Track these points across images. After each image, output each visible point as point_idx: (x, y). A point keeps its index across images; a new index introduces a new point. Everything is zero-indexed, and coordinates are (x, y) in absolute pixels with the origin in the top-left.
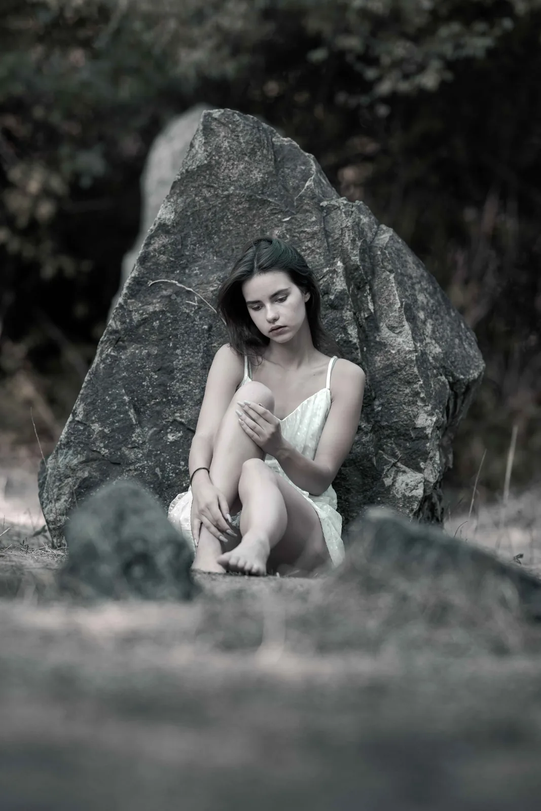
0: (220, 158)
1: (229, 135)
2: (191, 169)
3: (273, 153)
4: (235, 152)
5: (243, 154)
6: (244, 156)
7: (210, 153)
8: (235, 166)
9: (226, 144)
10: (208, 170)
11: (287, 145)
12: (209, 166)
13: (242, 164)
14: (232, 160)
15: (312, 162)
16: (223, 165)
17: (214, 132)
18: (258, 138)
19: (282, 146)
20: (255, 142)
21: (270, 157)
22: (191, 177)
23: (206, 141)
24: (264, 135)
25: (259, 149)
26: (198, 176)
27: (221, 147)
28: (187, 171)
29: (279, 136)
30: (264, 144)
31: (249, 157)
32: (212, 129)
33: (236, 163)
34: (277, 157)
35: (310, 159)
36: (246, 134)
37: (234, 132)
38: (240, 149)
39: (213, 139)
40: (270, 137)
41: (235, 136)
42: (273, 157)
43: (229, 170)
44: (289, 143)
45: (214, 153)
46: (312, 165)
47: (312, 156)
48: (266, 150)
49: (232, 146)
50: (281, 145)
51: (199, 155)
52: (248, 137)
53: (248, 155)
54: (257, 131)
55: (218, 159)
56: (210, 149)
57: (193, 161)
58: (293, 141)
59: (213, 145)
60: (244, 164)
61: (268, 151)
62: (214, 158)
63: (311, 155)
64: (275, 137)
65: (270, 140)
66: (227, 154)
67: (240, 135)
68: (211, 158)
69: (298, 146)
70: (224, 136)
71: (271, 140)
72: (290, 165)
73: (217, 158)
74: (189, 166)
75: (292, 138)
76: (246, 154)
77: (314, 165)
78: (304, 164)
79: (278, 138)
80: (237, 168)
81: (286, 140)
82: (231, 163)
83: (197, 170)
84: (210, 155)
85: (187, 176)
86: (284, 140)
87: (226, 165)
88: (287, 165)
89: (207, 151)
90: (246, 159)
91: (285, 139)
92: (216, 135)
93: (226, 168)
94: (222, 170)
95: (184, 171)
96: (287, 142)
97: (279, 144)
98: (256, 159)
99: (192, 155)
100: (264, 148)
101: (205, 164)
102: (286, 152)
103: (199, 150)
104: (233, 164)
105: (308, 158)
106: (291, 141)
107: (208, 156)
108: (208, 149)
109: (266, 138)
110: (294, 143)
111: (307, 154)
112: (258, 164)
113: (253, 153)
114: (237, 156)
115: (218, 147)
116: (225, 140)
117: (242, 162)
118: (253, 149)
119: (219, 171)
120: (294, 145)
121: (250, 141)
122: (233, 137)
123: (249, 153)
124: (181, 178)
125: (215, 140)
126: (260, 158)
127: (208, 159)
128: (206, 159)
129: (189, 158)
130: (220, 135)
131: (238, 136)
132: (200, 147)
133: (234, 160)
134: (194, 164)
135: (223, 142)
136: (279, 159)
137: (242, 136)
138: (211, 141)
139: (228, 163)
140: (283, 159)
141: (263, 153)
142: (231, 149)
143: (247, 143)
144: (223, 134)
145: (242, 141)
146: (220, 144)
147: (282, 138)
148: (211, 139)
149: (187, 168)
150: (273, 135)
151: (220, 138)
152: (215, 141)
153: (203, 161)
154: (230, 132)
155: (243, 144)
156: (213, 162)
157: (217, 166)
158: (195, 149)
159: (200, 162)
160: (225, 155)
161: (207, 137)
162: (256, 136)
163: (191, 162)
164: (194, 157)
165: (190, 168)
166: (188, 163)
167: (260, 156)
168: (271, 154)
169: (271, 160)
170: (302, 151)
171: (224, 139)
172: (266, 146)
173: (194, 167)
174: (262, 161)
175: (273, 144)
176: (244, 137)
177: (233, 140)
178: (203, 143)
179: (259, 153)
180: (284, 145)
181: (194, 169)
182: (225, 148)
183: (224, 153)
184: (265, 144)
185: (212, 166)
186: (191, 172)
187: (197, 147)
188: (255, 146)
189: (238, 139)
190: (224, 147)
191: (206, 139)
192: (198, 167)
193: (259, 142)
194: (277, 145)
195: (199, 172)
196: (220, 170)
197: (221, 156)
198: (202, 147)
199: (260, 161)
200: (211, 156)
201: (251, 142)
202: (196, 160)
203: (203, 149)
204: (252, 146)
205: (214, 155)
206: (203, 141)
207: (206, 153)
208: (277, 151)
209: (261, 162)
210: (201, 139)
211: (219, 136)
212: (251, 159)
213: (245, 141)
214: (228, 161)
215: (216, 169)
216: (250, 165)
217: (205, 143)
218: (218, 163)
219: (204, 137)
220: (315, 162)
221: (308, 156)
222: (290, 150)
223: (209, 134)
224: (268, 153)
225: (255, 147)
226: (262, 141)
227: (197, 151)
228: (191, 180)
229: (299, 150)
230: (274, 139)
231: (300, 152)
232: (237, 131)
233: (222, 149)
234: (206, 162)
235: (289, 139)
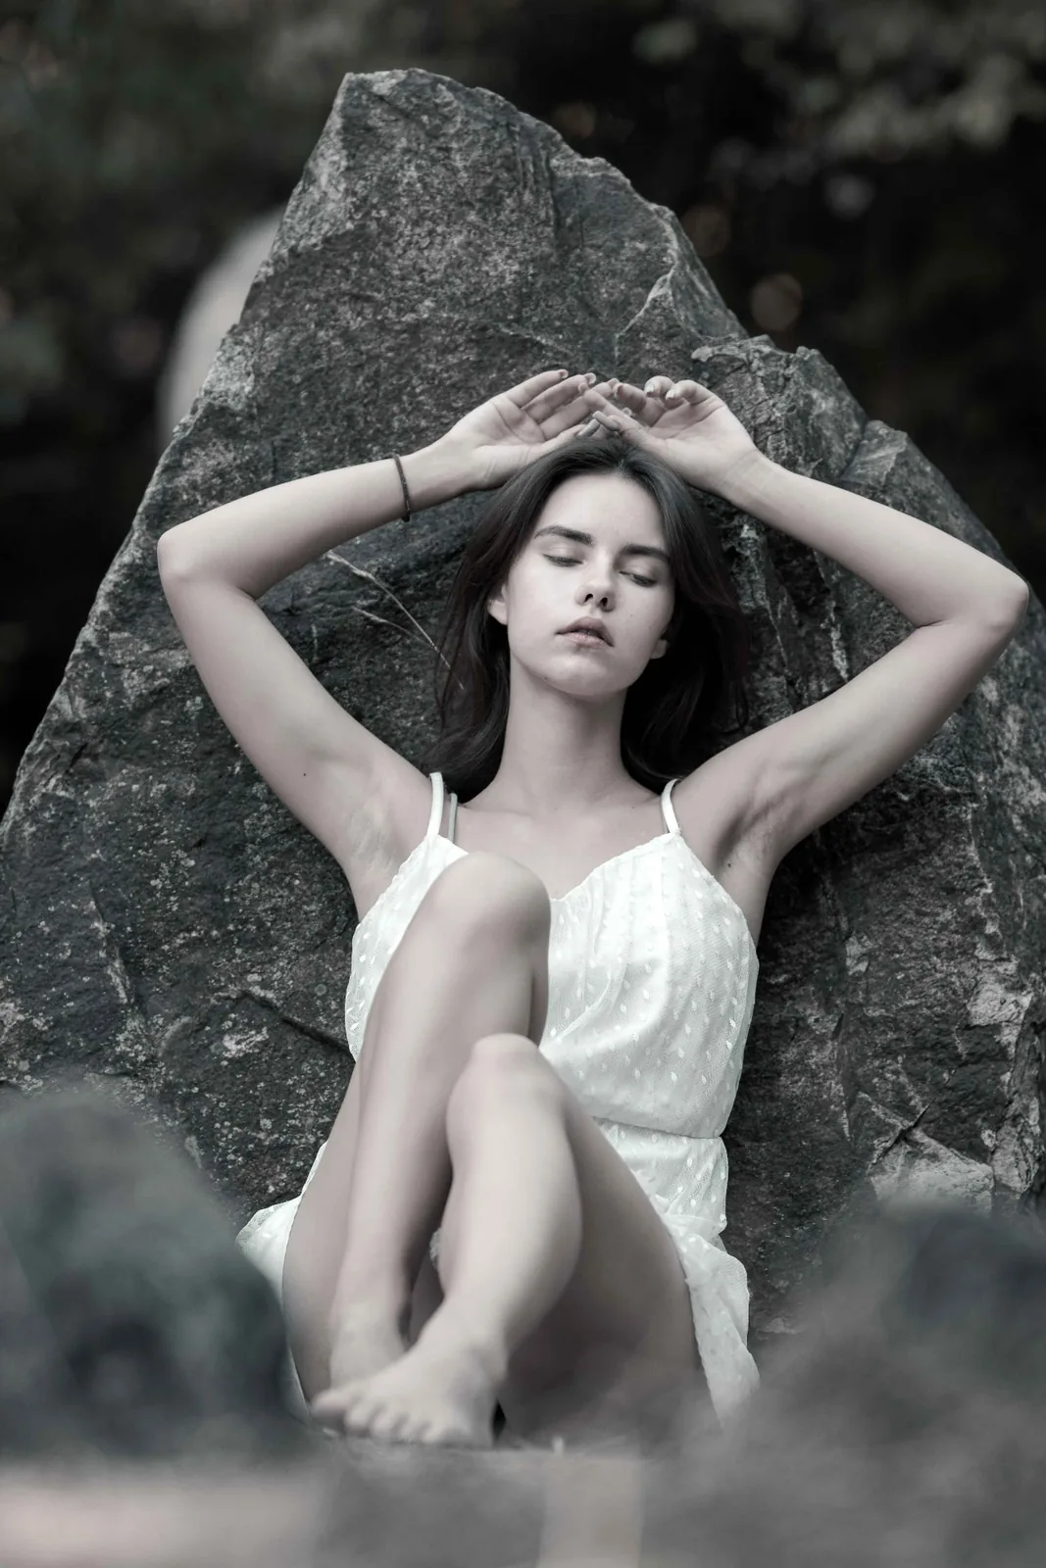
0: (392, 214)
1: (422, 147)
2: (304, 247)
3: (551, 202)
4: (439, 199)
5: (461, 204)
6: (465, 208)
7: (365, 199)
8: (438, 240)
9: (412, 173)
10: (355, 248)
11: (595, 177)
12: (359, 239)
13: (460, 232)
14: (430, 219)
15: (669, 229)
16: (401, 235)
17: (378, 137)
18: (507, 157)
19: (578, 183)
20: (498, 168)
21: (543, 215)
22: (305, 271)
23: (352, 163)
24: (525, 149)
25: (511, 191)
26: (327, 266)
27: (396, 183)
28: (293, 251)
29: (571, 152)
30: (525, 174)
31: (480, 211)
32: (369, 129)
33: (439, 229)
34: (563, 214)
35: (661, 222)
36: (473, 143)
37: (437, 138)
38: (451, 189)
39: (372, 157)
40: (543, 153)
41: (440, 149)
42: (551, 213)
43: (420, 250)
44: (598, 174)
45: (375, 201)
46: (667, 240)
47: (669, 213)
48: (532, 192)
49: (428, 180)
50: (575, 177)
51: (330, 207)
52: (475, 154)
53: (478, 205)
54: (505, 136)
55: (388, 218)
56: (365, 187)
57: (312, 224)
58: (614, 169)
59: (372, 176)
60: (465, 233)
61: (537, 194)
62: (374, 213)
63: (666, 209)
64: (558, 156)
65: (543, 164)
66: (415, 201)
67: (454, 145)
68: (367, 214)
69: (628, 181)
70: (406, 151)
71: (548, 161)
72: (601, 237)
73: (384, 213)
74: (301, 237)
75: (608, 159)
76: (470, 204)
77: (673, 237)
78: (644, 235)
79: (569, 156)
80: (443, 244)
81: (592, 167)
82: (426, 229)
83: (322, 252)
84: (362, 205)
85: (292, 267)
86: (586, 165)
87: (412, 236)
88: (593, 237)
89: (355, 194)
90: (472, 217)
91: (589, 162)
92: (382, 146)
93: (410, 243)
94: (399, 251)
95: (284, 252)
96: (594, 169)
97: (570, 175)
98: (502, 217)
99: (308, 207)
100: (525, 187)
101: (348, 233)
102: (590, 200)
103: (331, 190)
104: (431, 233)
105: (655, 217)
106: (607, 169)
107: (357, 208)
108: (358, 188)
109: (530, 158)
110: (616, 173)
111: (653, 207)
112: (506, 233)
113: (491, 200)
114: (444, 207)
115: (389, 181)
116: (409, 161)
117: (457, 228)
118: (491, 190)
119: (388, 252)
120: (616, 178)
121: (484, 164)
122: (433, 151)
123: (480, 200)
124: (276, 272)
125: (378, 160)
126: (514, 217)
127: (358, 216)
128: (351, 218)
129: (300, 213)
130: (393, 147)
131: (448, 150)
132: (334, 182)
133: (434, 222)
134: (314, 232)
135: (402, 167)
136: (569, 221)
137: (460, 150)
138: (367, 163)
139: (418, 230)
140: (582, 218)
141: (521, 202)
142: (425, 186)
143: (475, 170)
144: (403, 143)
145: (459, 164)
146: (394, 172)
147: (578, 159)
148: (366, 157)
149: (293, 242)
150: (554, 149)
151: (394, 156)
152: (376, 165)
153: (343, 223)
154: (422, 136)
155: (464, 174)
156: (373, 226)
157: (384, 237)
158: (319, 187)
159: (333, 225)
160: (407, 206)
161: (353, 151)
162: (500, 152)
163: (306, 225)
164: (313, 210)
165: (302, 243)
166: (298, 229)
167: (512, 211)
168: (546, 204)
169: (546, 223)
170: (640, 198)
171: (406, 158)
172: (531, 182)
173: (313, 241)
174: (519, 223)
175: (553, 177)
176: (465, 151)
177: (434, 161)
178: (342, 169)
179: (508, 201)
180: (586, 177)
181: (315, 245)
182: (408, 184)
183: (405, 200)
184: (529, 176)
185: (367, 238)
186: (304, 257)
187: (324, 180)
188: (497, 179)
189: (448, 158)
190: (406, 181)
191: (351, 156)
192: (327, 240)
193: (509, 170)
194: (564, 179)
195: (330, 255)
196: (393, 251)
197: (397, 208)
198: (339, 182)
199: (512, 225)
200: (365, 209)
201: (488, 169)
202: (322, 219)
203: (342, 187)
204: (489, 180)
205: (374, 207)
206: (344, 163)
207: (350, 199)
208: (563, 196)
209: (515, 229)
210: (336, 158)
211: (390, 149)
212: (485, 219)
213: (468, 164)
214: (416, 224)
215: (380, 247)
216: (482, 235)
217: (348, 169)
218: (386, 229)
219: (344, 152)
220: (676, 230)
221: (657, 212)
222: (603, 194)
223: (361, 143)
224: (537, 201)
225: (499, 185)
226: (520, 166)
227: (325, 193)
228: (305, 278)
229: (627, 192)
230: (554, 162)
231: (632, 199)
232: (444, 135)
233: (400, 189)
234: (349, 226)
235: (602, 160)
